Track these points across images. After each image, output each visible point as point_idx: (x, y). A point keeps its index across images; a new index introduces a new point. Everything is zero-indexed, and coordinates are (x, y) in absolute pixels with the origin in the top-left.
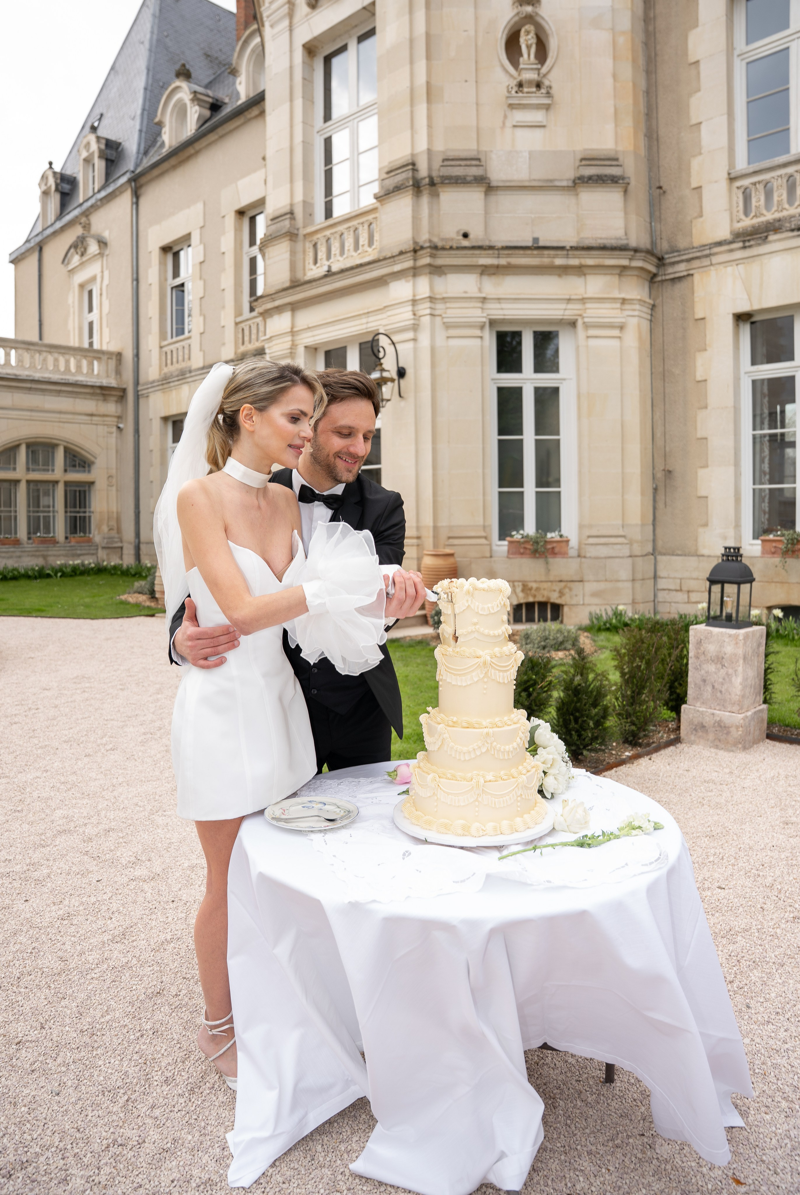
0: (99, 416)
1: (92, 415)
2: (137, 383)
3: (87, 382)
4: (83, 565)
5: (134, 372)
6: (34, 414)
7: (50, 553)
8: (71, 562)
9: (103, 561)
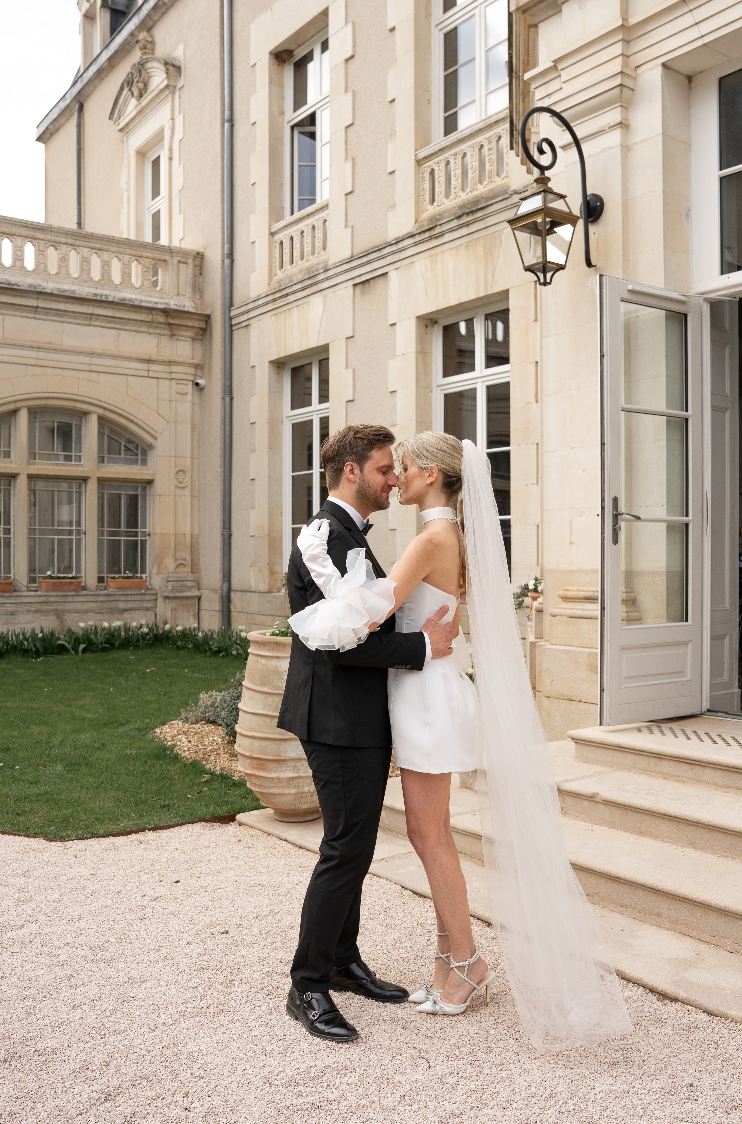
0: (162, 363)
1: (149, 361)
2: (230, 303)
3: (142, 301)
4: (127, 629)
5: (223, 284)
6: (42, 355)
7: (69, 607)
8: (106, 624)
9: (166, 623)
